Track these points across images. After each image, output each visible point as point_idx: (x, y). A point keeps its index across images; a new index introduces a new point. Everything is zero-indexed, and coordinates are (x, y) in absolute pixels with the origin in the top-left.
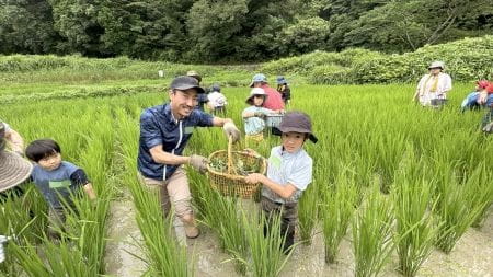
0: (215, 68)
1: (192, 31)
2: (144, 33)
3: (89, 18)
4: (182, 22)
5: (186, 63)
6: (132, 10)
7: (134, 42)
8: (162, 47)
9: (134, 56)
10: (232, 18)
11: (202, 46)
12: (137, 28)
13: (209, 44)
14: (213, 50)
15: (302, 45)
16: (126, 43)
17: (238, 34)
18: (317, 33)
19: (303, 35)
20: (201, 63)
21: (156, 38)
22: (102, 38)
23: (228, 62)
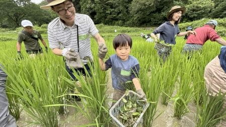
0: (139, 29)
1: (131, 12)
2: (111, 14)
3: (92, 9)
4: (127, 8)
5: (126, 27)
6: (107, 5)
7: (106, 18)
8: (117, 20)
9: (105, 24)
10: (152, 4)
11: (135, 18)
12: (109, 12)
13: (138, 17)
14: (139, 20)
15: (192, 16)
16: (103, 18)
17: (154, 12)
18: (204, 8)
19: (194, 10)
20: (133, 27)
21: (115, 16)
22: (95, 17)
23: (146, 26)
